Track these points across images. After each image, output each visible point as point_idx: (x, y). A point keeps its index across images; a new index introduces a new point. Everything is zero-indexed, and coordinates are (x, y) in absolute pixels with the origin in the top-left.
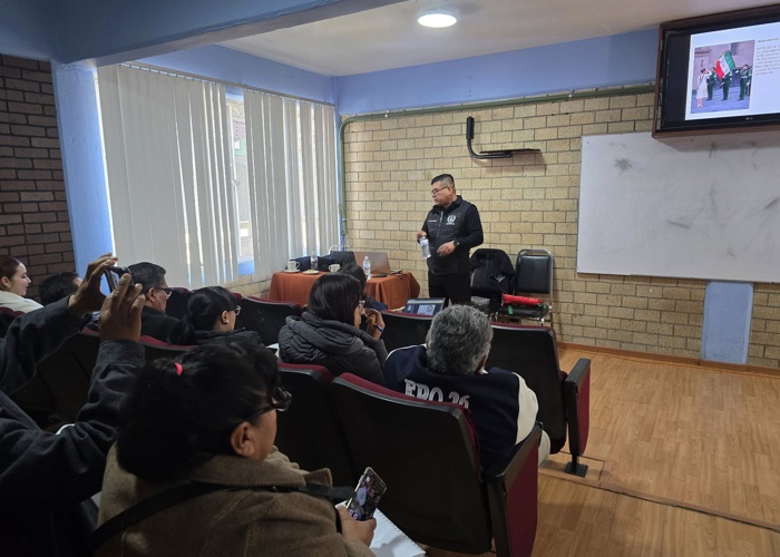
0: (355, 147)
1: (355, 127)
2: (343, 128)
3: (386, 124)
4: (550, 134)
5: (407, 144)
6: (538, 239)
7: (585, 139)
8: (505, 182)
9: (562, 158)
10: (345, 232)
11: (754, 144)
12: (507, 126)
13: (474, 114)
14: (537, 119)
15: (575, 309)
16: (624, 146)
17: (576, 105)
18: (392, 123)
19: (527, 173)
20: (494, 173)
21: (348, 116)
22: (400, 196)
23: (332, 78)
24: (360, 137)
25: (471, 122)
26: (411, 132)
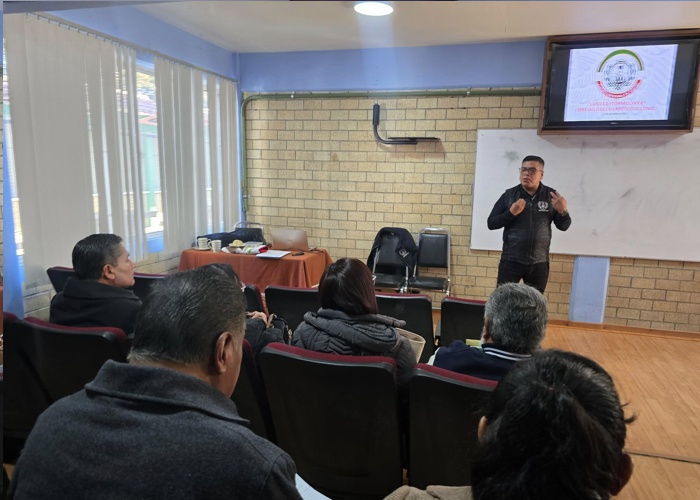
0: (257, 125)
1: (259, 105)
2: (245, 104)
3: (290, 104)
4: (450, 125)
5: (312, 125)
6: (437, 219)
7: (480, 132)
8: (408, 167)
9: (460, 147)
10: (246, 208)
11: (615, 145)
12: (410, 115)
13: (380, 102)
14: (438, 111)
15: (467, 281)
16: (513, 140)
17: (473, 101)
18: (299, 104)
19: (428, 160)
20: (398, 157)
21: (250, 94)
22: (305, 175)
23: (234, 55)
24: (264, 115)
25: (377, 109)
26: (317, 115)
